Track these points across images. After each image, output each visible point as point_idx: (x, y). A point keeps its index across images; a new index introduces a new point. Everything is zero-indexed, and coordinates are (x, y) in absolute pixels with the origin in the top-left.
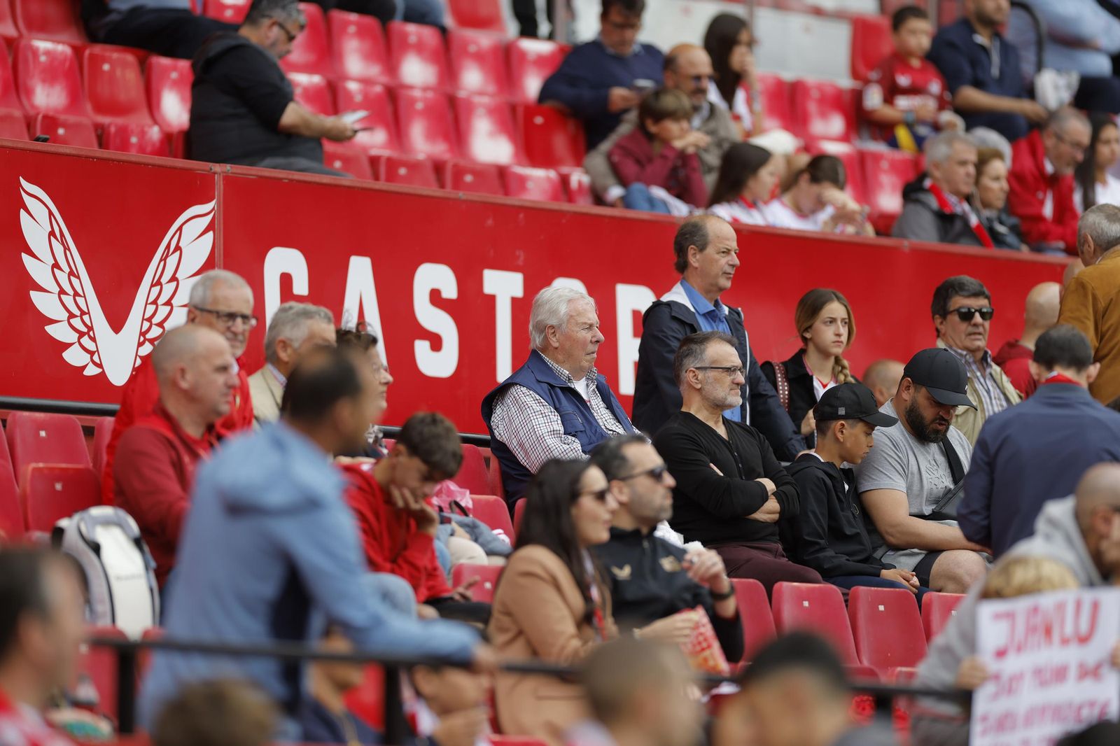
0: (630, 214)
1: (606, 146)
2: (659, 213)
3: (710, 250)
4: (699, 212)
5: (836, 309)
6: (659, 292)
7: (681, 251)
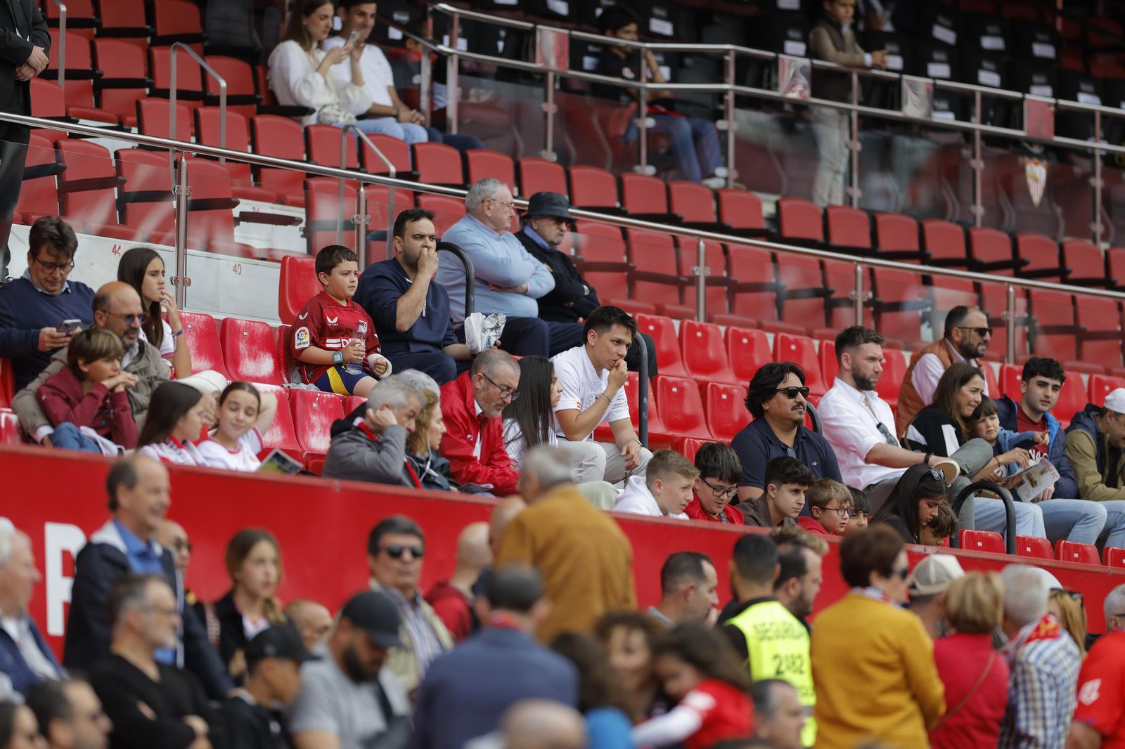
0: (59, 453)
1: (34, 385)
2: (89, 452)
3: (140, 489)
4: (128, 453)
5: (265, 549)
6: (88, 531)
7: (112, 489)
